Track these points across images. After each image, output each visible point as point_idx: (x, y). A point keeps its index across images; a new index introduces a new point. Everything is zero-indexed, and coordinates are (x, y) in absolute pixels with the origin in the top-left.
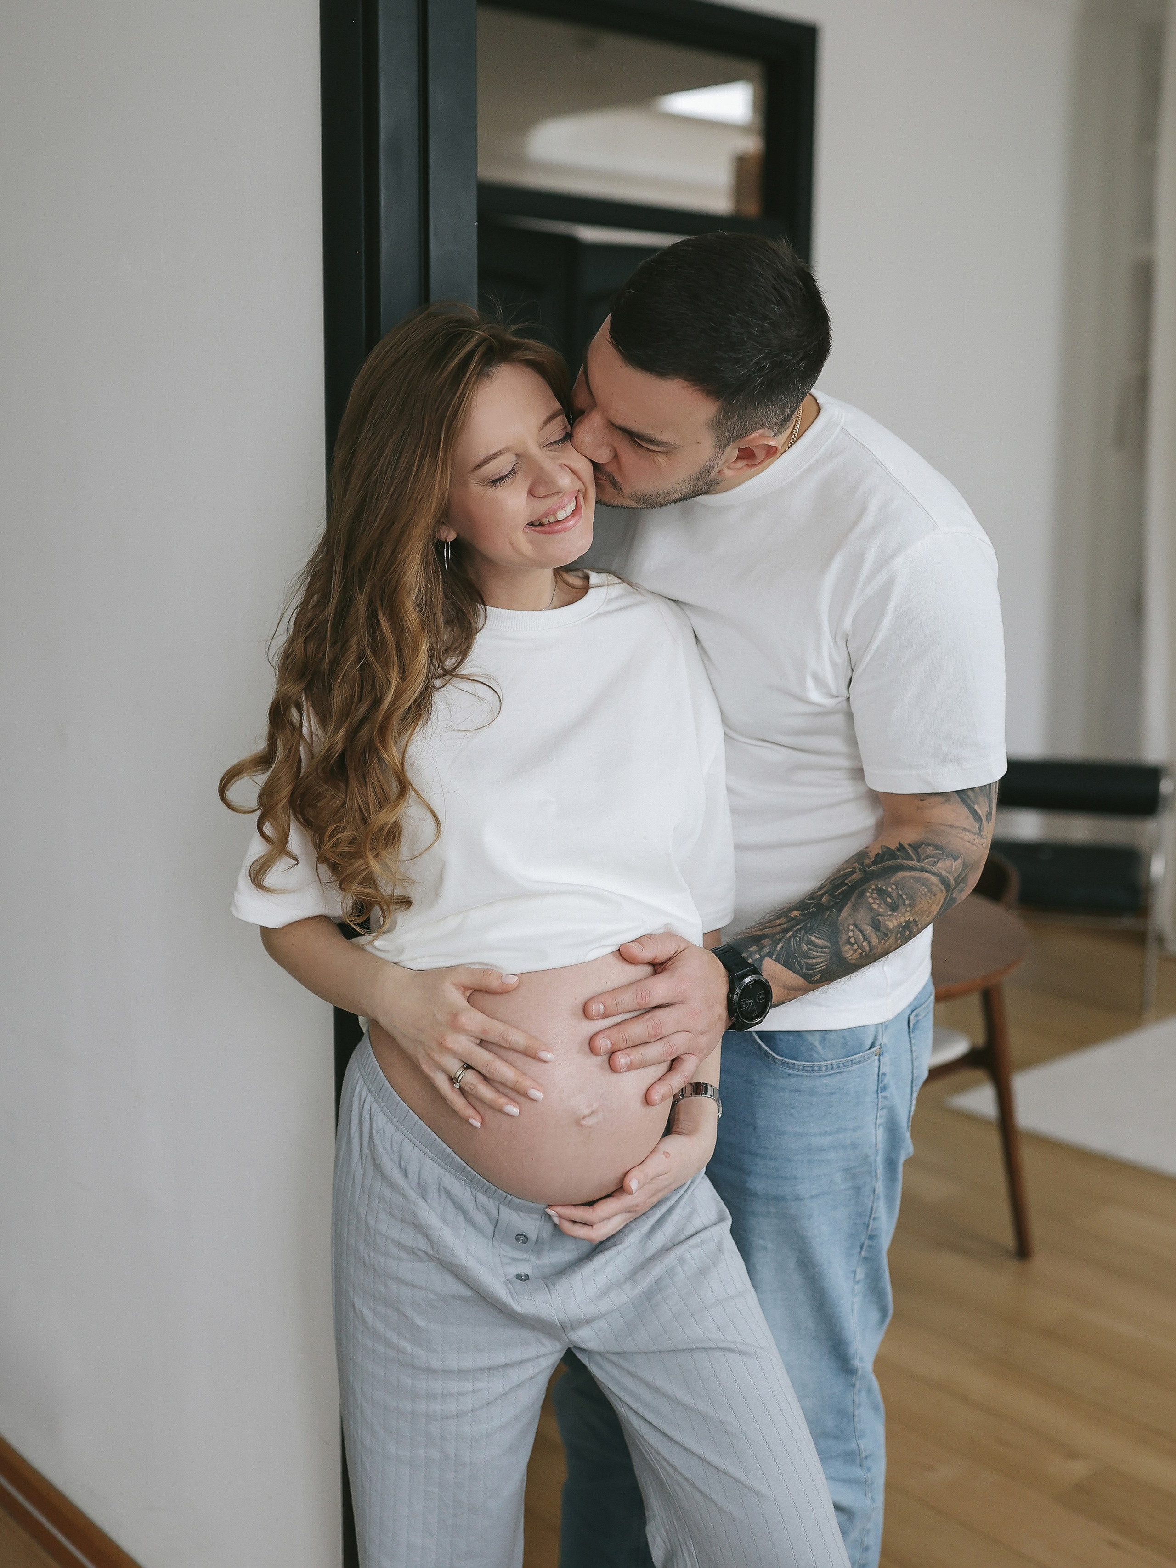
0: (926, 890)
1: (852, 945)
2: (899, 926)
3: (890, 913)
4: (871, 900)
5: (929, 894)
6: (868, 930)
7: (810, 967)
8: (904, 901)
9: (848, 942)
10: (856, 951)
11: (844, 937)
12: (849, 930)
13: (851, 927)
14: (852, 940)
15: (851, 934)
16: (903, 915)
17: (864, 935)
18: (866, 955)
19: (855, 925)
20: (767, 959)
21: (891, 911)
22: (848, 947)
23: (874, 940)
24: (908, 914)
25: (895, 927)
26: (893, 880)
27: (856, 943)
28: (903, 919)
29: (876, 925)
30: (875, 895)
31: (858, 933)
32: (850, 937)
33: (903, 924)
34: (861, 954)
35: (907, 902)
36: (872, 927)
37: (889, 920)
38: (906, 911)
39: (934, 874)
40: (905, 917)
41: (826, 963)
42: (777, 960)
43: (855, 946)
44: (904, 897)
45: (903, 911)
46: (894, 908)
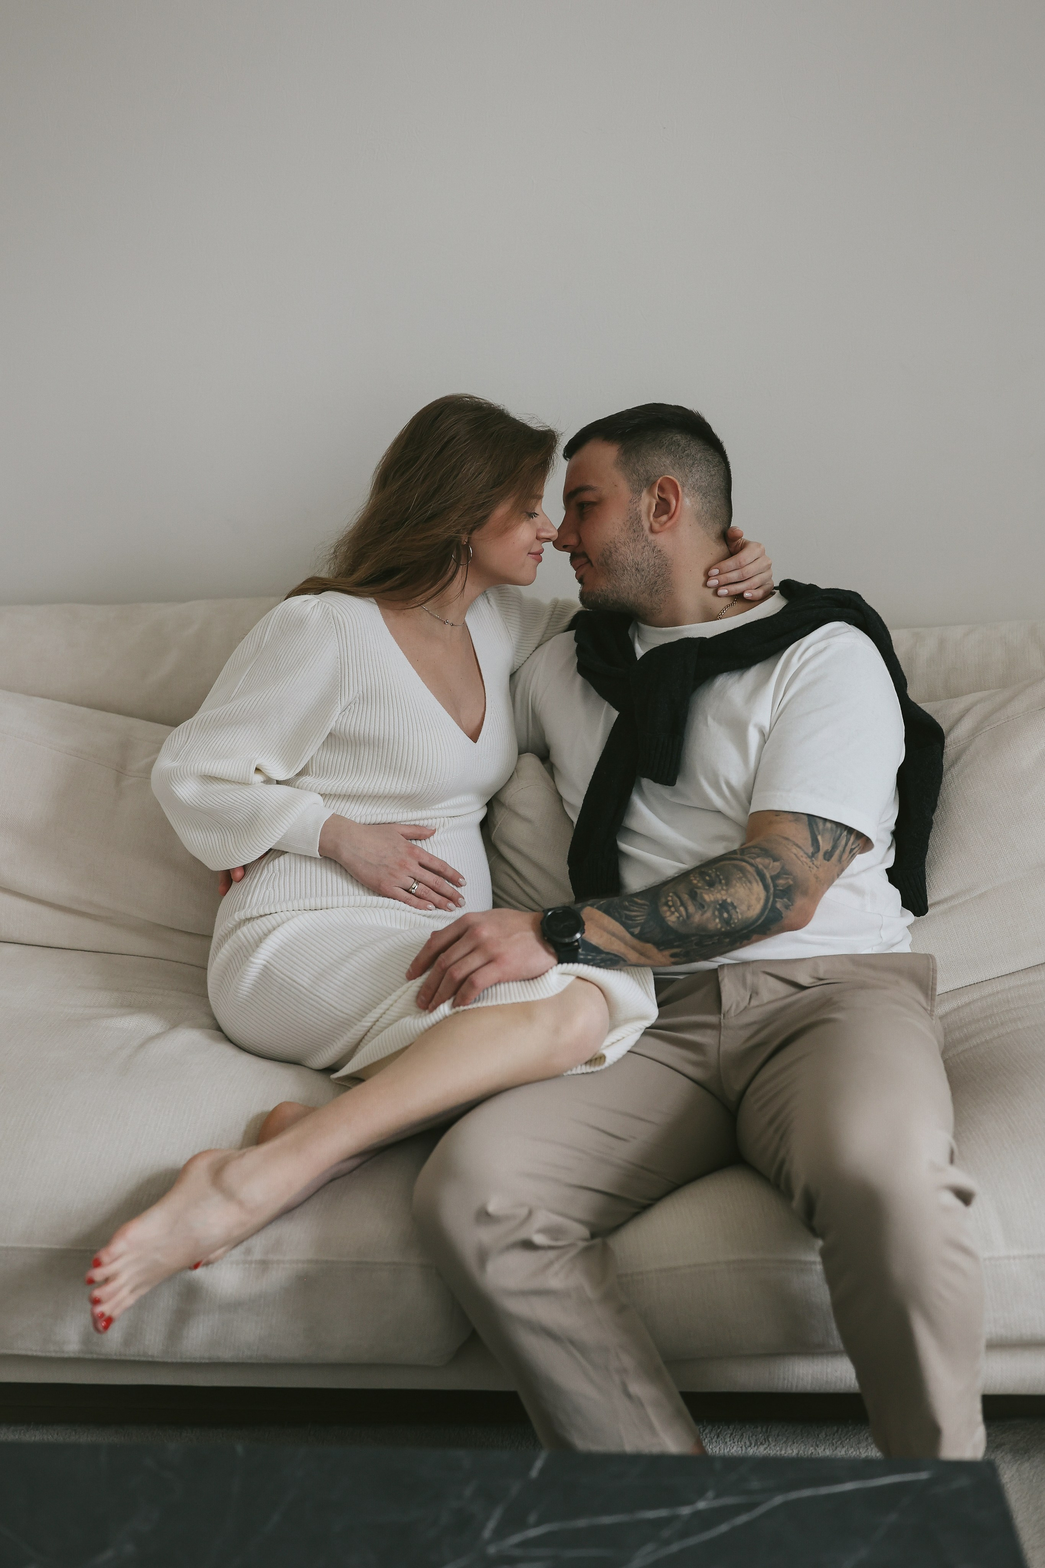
0: (741, 875)
1: (670, 907)
2: (716, 902)
3: (707, 888)
5: (744, 879)
6: (685, 897)
8: (720, 881)
9: (666, 904)
10: (673, 913)
11: (663, 900)
12: (669, 896)
14: (670, 903)
15: (670, 898)
16: (719, 892)
18: (684, 920)
21: (708, 886)
22: (665, 908)
23: (691, 909)
24: (723, 892)
25: (712, 902)
27: (673, 906)
28: (719, 896)
29: (693, 895)
31: (676, 898)
32: (668, 901)
33: (720, 902)
34: (678, 918)
35: (723, 881)
36: (688, 895)
37: (707, 894)
38: (722, 889)
39: (752, 865)
40: (721, 895)
41: (644, 917)
43: (673, 909)
44: (721, 877)
45: (720, 888)
46: (711, 884)
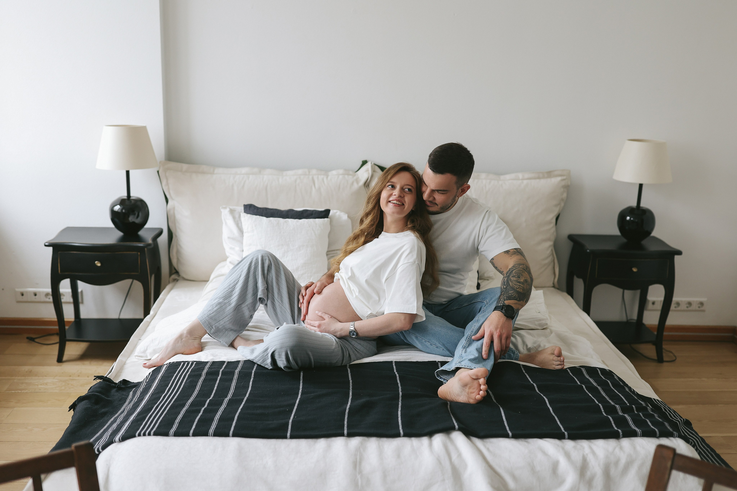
4: (513, 279)
7: (515, 297)
13: (515, 286)
17: (519, 285)
19: (515, 285)
20: (505, 301)
26: (513, 273)
30: (513, 278)
42: (507, 300)
